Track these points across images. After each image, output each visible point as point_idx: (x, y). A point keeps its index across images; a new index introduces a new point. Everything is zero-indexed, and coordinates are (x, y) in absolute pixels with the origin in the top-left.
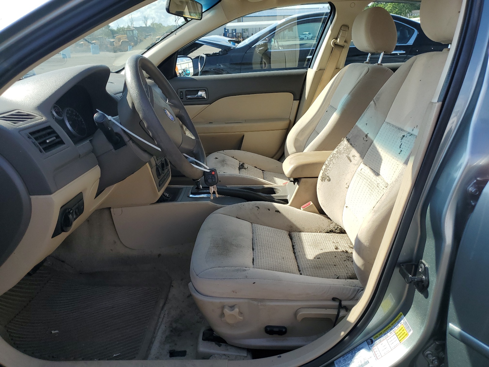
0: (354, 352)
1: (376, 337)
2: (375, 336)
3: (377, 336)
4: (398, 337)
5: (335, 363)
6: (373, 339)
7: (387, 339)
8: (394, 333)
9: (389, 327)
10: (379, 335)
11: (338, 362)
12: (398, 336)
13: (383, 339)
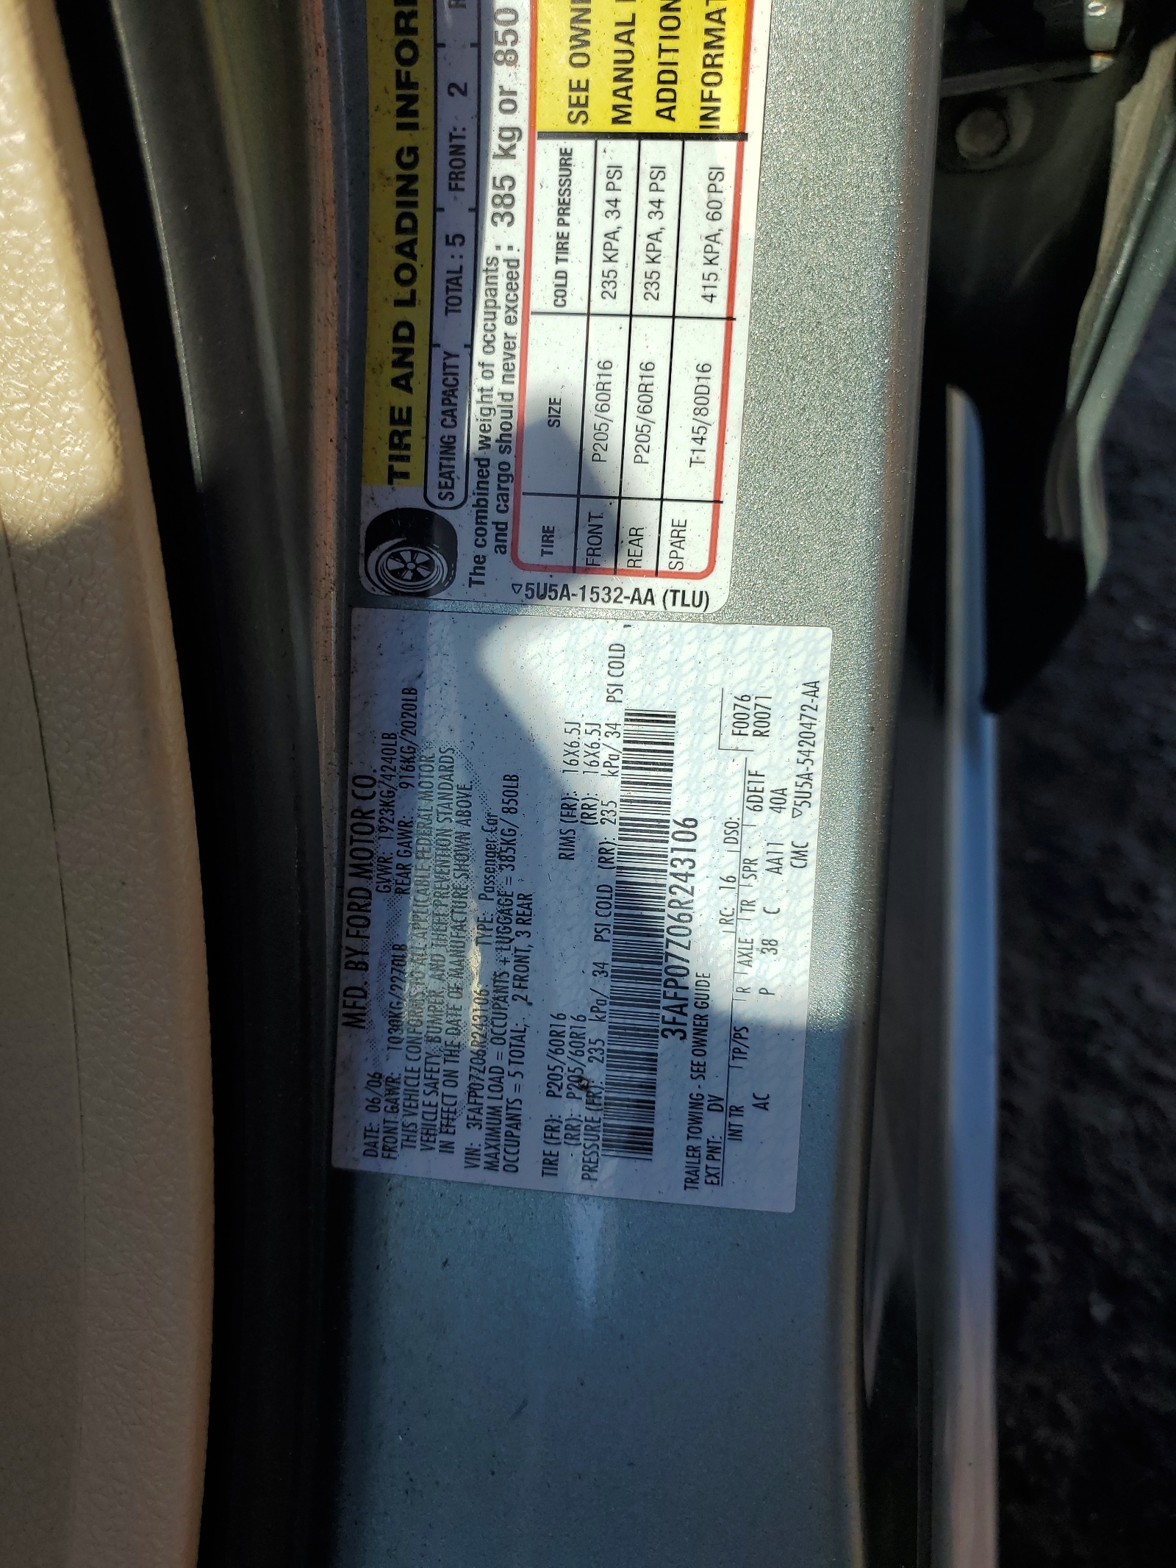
0: (386, 846)
1: (398, 442)
2: (377, 455)
3: (401, 419)
4: (644, 116)
5: (367, 1165)
6: (407, 496)
7: (542, 296)
8: (548, 152)
9: (407, 187)
10: (403, 383)
11: (376, 1120)
12: (622, 113)
13: (497, 359)
